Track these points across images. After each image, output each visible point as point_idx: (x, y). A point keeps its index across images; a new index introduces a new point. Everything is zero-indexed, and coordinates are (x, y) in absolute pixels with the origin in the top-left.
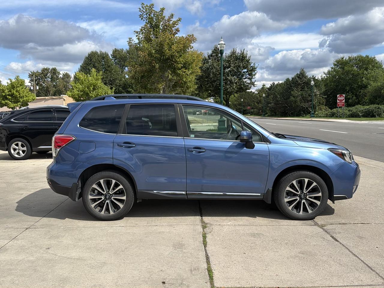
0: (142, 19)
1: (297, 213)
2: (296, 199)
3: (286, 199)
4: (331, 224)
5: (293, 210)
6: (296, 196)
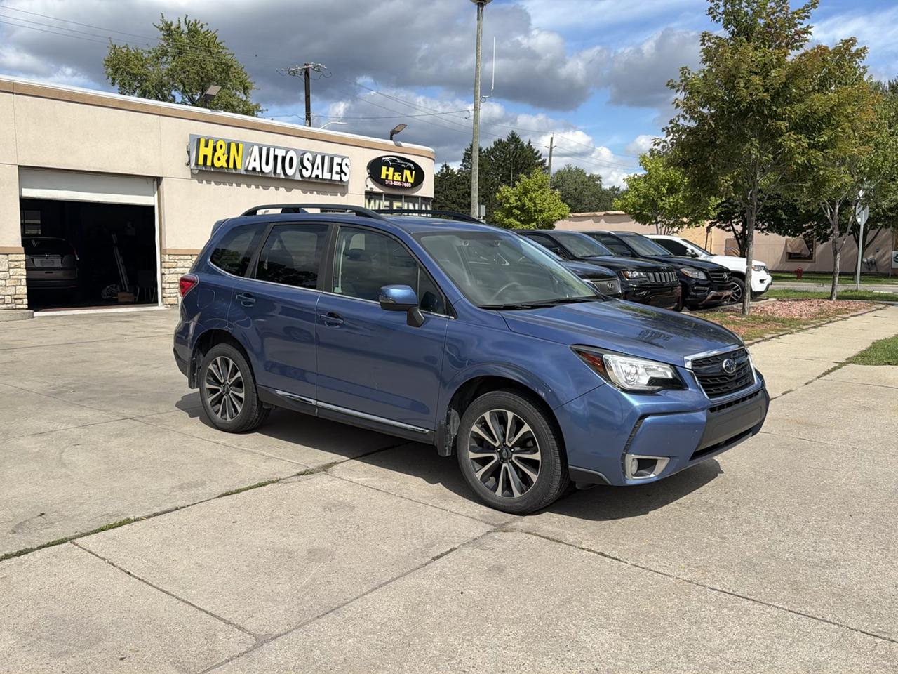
0: (714, 17)
1: (491, 490)
2: (492, 458)
3: (471, 451)
4: (526, 533)
5: (484, 482)
6: (493, 449)
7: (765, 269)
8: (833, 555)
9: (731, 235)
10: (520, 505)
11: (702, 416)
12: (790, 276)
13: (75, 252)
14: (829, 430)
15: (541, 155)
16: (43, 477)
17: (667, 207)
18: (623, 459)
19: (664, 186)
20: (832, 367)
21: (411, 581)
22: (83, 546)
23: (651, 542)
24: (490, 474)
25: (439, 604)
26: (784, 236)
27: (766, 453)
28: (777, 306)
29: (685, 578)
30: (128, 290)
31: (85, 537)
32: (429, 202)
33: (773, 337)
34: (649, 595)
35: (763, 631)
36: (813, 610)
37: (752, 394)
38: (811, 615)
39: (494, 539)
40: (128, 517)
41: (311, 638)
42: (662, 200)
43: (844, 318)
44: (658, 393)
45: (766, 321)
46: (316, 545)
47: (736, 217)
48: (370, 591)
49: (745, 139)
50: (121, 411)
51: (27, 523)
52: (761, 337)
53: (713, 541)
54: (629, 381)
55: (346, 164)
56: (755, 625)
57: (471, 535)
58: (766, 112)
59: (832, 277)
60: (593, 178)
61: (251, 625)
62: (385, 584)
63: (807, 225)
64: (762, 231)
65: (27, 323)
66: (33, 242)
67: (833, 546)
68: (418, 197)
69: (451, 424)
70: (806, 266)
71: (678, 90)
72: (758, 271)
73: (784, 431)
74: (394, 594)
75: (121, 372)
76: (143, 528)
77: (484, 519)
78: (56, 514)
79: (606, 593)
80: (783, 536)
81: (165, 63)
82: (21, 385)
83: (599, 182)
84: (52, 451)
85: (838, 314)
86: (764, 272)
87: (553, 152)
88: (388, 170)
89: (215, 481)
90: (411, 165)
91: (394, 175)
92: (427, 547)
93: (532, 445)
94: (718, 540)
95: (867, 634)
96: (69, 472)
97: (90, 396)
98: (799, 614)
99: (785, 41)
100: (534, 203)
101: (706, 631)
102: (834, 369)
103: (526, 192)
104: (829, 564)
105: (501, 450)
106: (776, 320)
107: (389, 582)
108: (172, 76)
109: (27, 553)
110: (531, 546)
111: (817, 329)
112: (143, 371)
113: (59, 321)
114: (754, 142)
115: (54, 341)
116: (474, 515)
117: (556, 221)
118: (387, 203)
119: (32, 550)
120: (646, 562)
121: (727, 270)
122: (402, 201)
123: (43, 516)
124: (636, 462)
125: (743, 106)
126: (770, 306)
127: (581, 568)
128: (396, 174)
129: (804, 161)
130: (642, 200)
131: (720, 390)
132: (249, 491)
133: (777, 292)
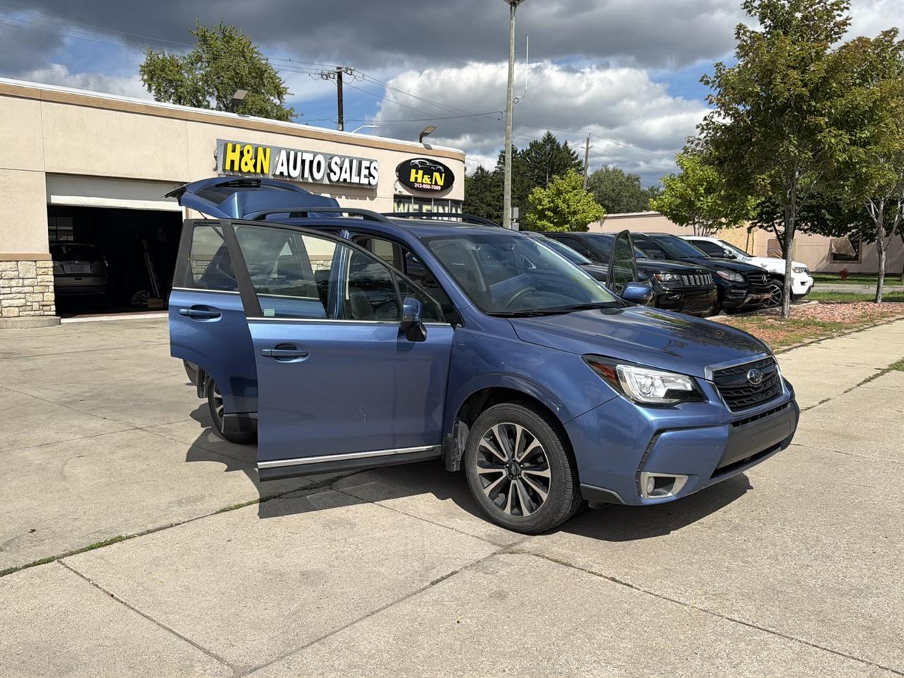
1: (500, 507)
2: (501, 474)
3: (480, 467)
4: (534, 555)
5: (493, 499)
6: (501, 464)
7: (806, 271)
8: (865, 582)
9: (773, 235)
10: (529, 524)
11: (723, 431)
12: (835, 277)
13: (104, 258)
14: (867, 442)
15: (577, 156)
16: (41, 491)
17: (705, 207)
18: (638, 476)
19: (702, 185)
20: (874, 374)
21: (406, 608)
22: (69, 566)
23: (667, 567)
24: (499, 490)
25: (432, 635)
26: (828, 236)
27: (797, 468)
28: (819, 310)
29: (701, 607)
30: (159, 296)
31: (73, 556)
32: (459, 204)
33: (813, 342)
34: (660, 627)
35: (783, 669)
36: (840, 646)
37: (781, 407)
38: (837, 650)
39: (499, 562)
40: (120, 534)
41: (292, 670)
42: (700, 200)
43: (890, 321)
44: (676, 406)
45: (806, 324)
46: (310, 567)
47: (778, 218)
48: (361, 619)
49: (783, 137)
50: (132, 421)
51: (17, 540)
52: (800, 342)
53: (734, 565)
54: (644, 393)
55: (375, 168)
56: (774, 661)
57: (475, 558)
58: (805, 107)
59: (877, 279)
60: (631, 179)
61: (231, 655)
62: (377, 611)
63: (852, 225)
64: (805, 231)
65: (55, 329)
66: (64, 248)
67: (866, 571)
68: (447, 200)
69: (459, 437)
70: (850, 267)
71: (713, 86)
72: (799, 272)
73: (819, 443)
74: (386, 623)
75: (139, 380)
76: (134, 547)
77: (491, 540)
78: (47, 530)
79: (613, 624)
80: (812, 560)
81: (200, 69)
82: (35, 393)
83: (637, 183)
84: (55, 463)
85: (883, 317)
86: (805, 273)
87: (589, 153)
88: (417, 173)
89: (215, 496)
90: (441, 168)
91: (423, 178)
92: (427, 569)
93: (542, 460)
94: (741, 564)
95: (899, 673)
96: (68, 486)
97: (103, 405)
98: (825, 649)
99: (824, 34)
100: (568, 204)
101: (720, 668)
102: (876, 376)
103: (559, 193)
104: (859, 592)
105: (510, 466)
106: (817, 324)
107: (383, 609)
108: (206, 82)
109: (11, 573)
110: (538, 570)
111: (859, 333)
112: (162, 379)
113: (85, 328)
114: (792, 139)
115: (77, 348)
116: (480, 534)
117: (589, 222)
118: (417, 207)
119: (16, 569)
120: (660, 589)
121: (766, 273)
122: (431, 204)
123: (34, 533)
124: (652, 480)
125: (780, 102)
126: (811, 309)
127: (590, 595)
128: (426, 177)
129: (845, 158)
130: (679, 201)
131: (743, 402)
132: (249, 506)
133: (819, 294)
